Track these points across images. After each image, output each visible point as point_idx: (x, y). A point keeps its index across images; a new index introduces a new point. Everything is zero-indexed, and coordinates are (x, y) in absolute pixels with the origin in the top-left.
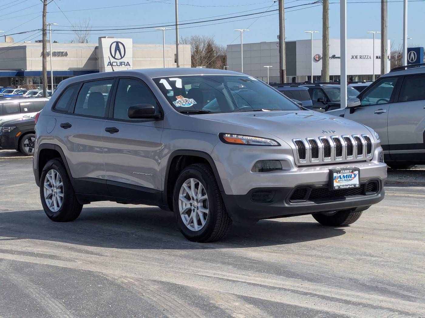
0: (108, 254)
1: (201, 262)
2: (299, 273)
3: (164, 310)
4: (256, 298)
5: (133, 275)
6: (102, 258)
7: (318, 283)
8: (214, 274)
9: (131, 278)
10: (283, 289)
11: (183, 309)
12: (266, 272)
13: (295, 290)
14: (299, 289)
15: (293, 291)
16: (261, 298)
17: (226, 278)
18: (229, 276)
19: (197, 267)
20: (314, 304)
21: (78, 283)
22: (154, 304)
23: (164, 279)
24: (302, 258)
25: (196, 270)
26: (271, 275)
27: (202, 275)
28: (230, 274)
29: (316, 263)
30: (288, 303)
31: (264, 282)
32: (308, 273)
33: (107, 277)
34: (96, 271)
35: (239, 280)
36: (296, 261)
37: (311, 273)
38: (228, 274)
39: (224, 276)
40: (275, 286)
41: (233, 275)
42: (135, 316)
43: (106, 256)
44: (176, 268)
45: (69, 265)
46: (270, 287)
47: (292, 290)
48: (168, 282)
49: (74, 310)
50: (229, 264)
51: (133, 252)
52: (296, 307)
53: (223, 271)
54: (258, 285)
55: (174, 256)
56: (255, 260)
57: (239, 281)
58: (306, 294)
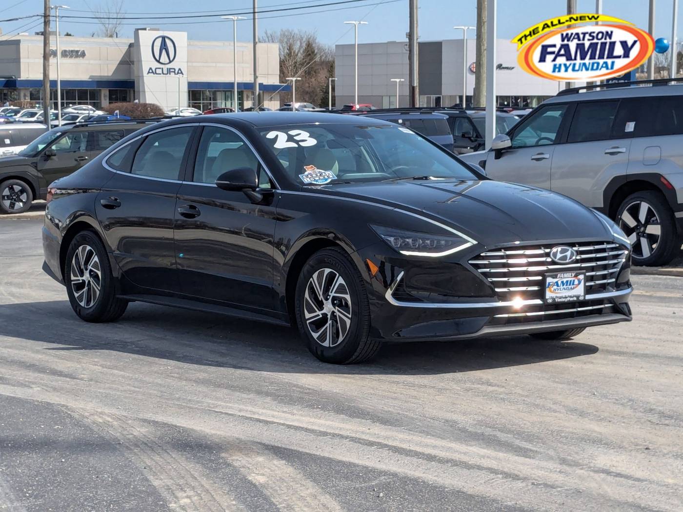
0: (85, 376)
1: (225, 391)
2: (371, 411)
3: (145, 468)
4: (292, 450)
5: (114, 411)
6: (73, 382)
7: (395, 426)
8: (240, 411)
9: (108, 416)
10: (338, 435)
11: (175, 467)
12: (320, 408)
13: (356, 438)
14: (363, 437)
15: (353, 440)
16: (301, 450)
17: (256, 416)
18: (262, 414)
19: (217, 399)
20: (379, 461)
21: (23, 423)
22: (133, 458)
23: (160, 418)
24: (382, 386)
25: (213, 404)
26: (327, 412)
27: (220, 412)
28: (264, 411)
29: (401, 394)
30: (340, 458)
31: (312, 425)
32: (384, 411)
33: (72, 414)
34: (59, 403)
35: (275, 420)
36: (372, 391)
37: (389, 411)
38: (261, 411)
39: (254, 413)
40: (327, 431)
41: (269, 412)
42: (97, 477)
43: (82, 379)
44: (184, 399)
45: (19, 393)
46: (320, 432)
47: (352, 437)
48: (165, 422)
49: (5, 466)
50: (267, 394)
51: (125, 374)
52: (350, 465)
53: (256, 405)
54: (302, 428)
55: (186, 380)
56: (309, 389)
57: (275, 423)
58: (371, 444)
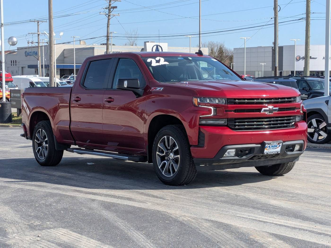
0: (169, 198)
1: (238, 207)
2: (312, 218)
3: (218, 242)
4: (283, 236)
5: (189, 215)
6: (165, 201)
7: (327, 225)
8: (249, 216)
9: (188, 217)
10: (302, 229)
11: (231, 242)
12: (286, 216)
13: (311, 231)
14: (314, 230)
15: (310, 231)
16: (288, 236)
17: (258, 219)
18: (260, 218)
19: (235, 210)
20: (329, 242)
21: (151, 219)
22: (210, 237)
23: (213, 219)
24: (311, 206)
25: (235, 213)
26: (291, 218)
27: (240, 216)
28: (260, 216)
29: (322, 210)
30: (308, 240)
31: (287, 224)
32: (318, 218)
33: (171, 216)
34: (162, 210)
35: (268, 221)
36: (307, 208)
37: (320, 218)
38: (259, 216)
39: (256, 217)
40: (296, 227)
41: (263, 217)
42: (198, 246)
43: (168, 200)
44: (220, 210)
45: (142, 206)
46: (292, 227)
47: (309, 230)
48: (216, 221)
49: (152, 239)
50: (258, 209)
51: (186, 197)
52: (315, 243)
53: (255, 214)
54: (283, 225)
55: (216, 201)
56: (277, 206)
57: (268, 222)
58: (320, 234)
